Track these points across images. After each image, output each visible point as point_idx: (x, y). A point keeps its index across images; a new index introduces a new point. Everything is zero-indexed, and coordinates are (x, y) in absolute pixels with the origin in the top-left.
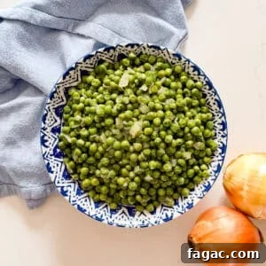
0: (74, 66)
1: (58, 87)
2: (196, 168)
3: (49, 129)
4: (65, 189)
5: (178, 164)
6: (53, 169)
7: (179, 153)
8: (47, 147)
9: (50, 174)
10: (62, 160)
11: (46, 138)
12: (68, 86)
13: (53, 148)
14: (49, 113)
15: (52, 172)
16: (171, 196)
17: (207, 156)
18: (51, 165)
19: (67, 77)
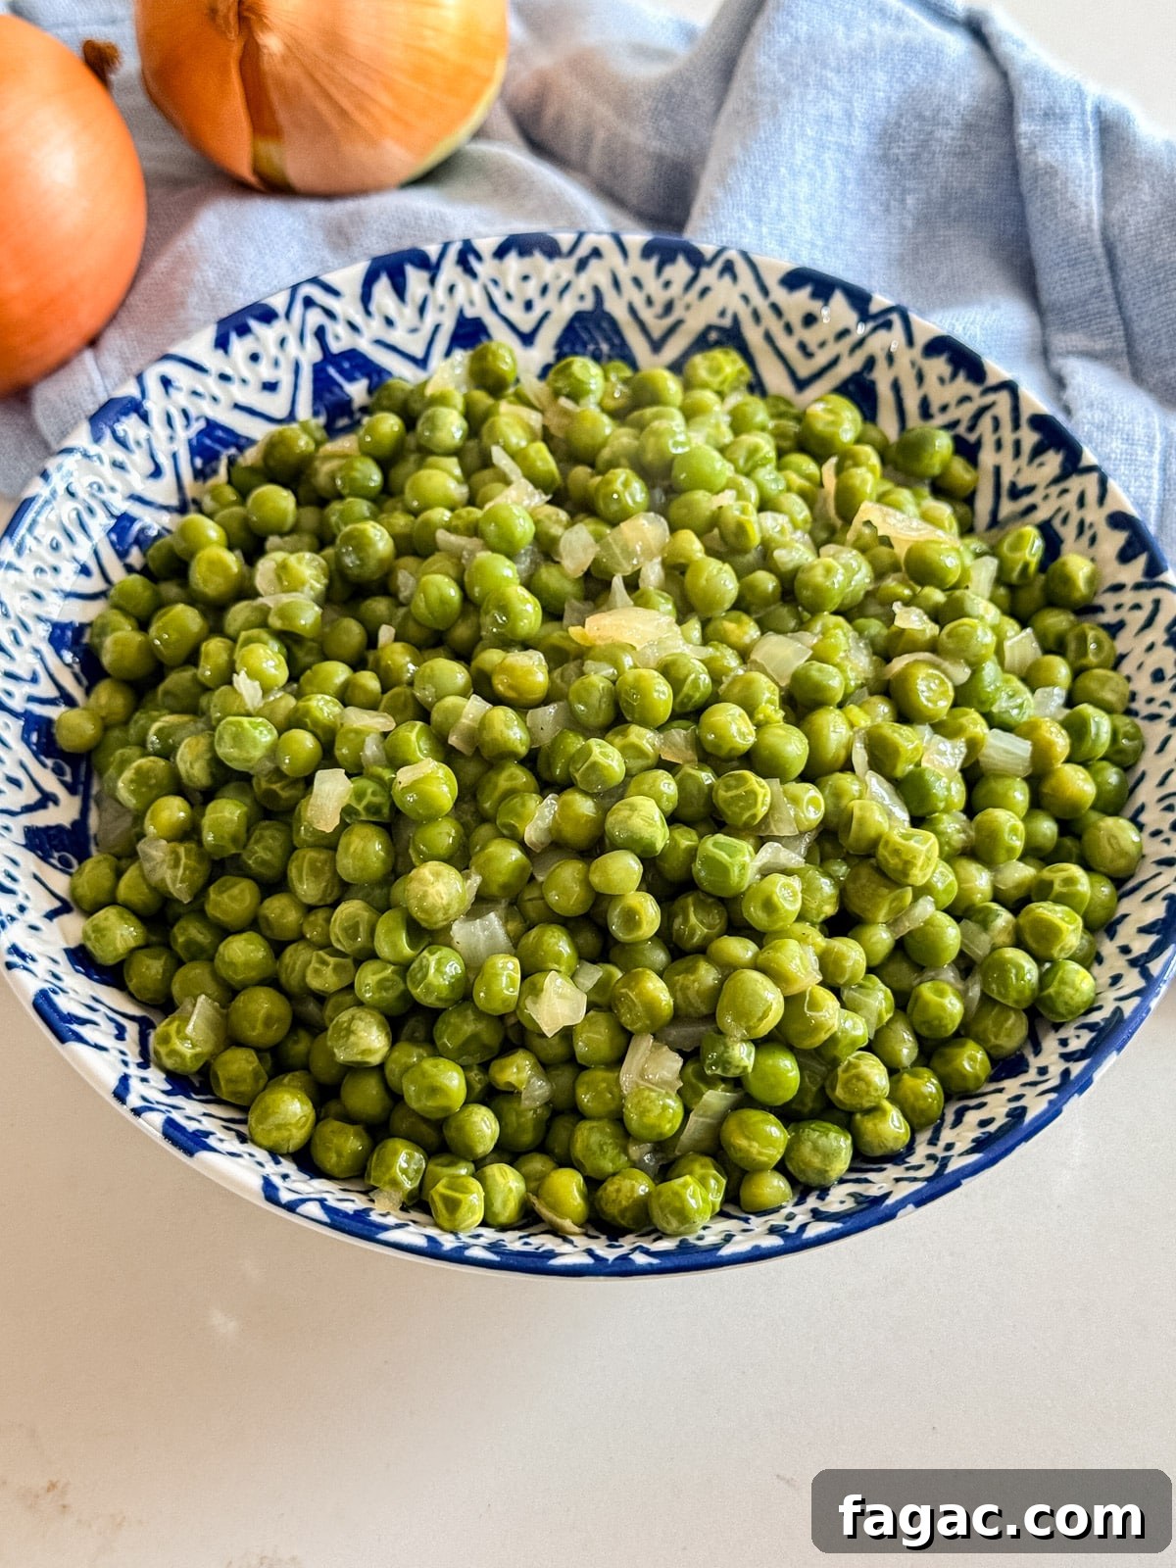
0: (880, 301)
1: (729, 268)
2: (484, 1127)
3: (470, 297)
4: (130, 426)
5: (474, 968)
6: (239, 347)
7: (559, 944)
8: (366, 298)
9: (210, 333)
10: (304, 411)
11: (415, 278)
12: (753, 335)
13: (364, 345)
14: (562, 268)
15: (222, 343)
16: (230, 1038)
17: (593, 1184)
18: (265, 335)
19: (800, 301)
